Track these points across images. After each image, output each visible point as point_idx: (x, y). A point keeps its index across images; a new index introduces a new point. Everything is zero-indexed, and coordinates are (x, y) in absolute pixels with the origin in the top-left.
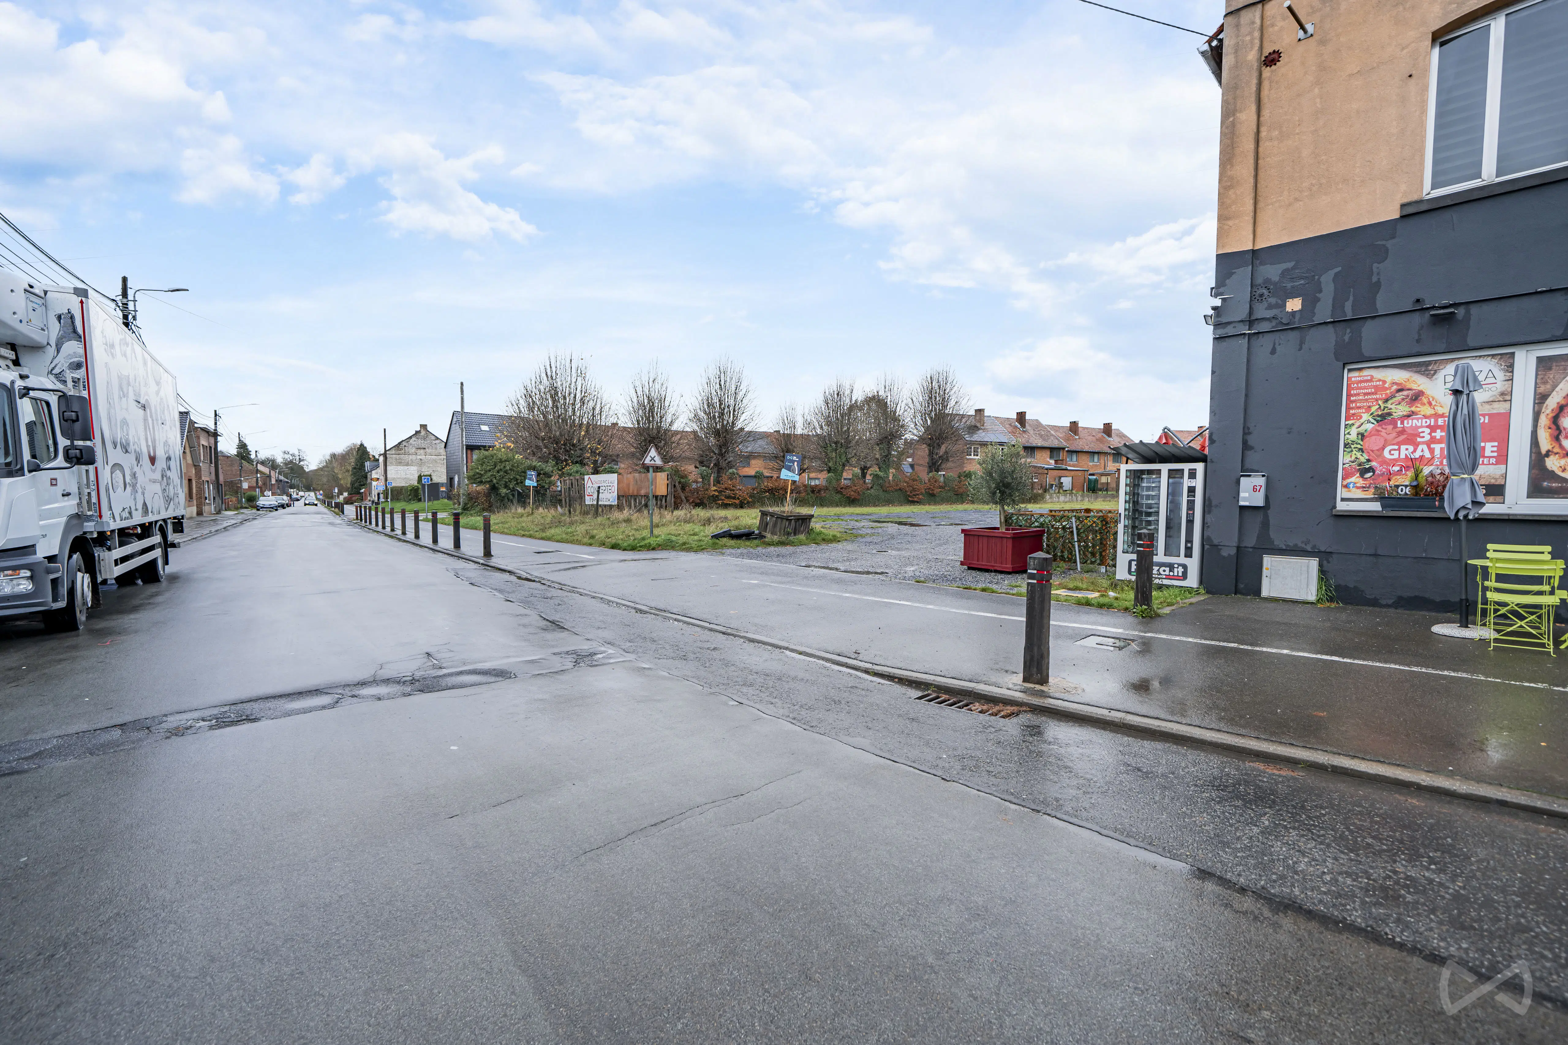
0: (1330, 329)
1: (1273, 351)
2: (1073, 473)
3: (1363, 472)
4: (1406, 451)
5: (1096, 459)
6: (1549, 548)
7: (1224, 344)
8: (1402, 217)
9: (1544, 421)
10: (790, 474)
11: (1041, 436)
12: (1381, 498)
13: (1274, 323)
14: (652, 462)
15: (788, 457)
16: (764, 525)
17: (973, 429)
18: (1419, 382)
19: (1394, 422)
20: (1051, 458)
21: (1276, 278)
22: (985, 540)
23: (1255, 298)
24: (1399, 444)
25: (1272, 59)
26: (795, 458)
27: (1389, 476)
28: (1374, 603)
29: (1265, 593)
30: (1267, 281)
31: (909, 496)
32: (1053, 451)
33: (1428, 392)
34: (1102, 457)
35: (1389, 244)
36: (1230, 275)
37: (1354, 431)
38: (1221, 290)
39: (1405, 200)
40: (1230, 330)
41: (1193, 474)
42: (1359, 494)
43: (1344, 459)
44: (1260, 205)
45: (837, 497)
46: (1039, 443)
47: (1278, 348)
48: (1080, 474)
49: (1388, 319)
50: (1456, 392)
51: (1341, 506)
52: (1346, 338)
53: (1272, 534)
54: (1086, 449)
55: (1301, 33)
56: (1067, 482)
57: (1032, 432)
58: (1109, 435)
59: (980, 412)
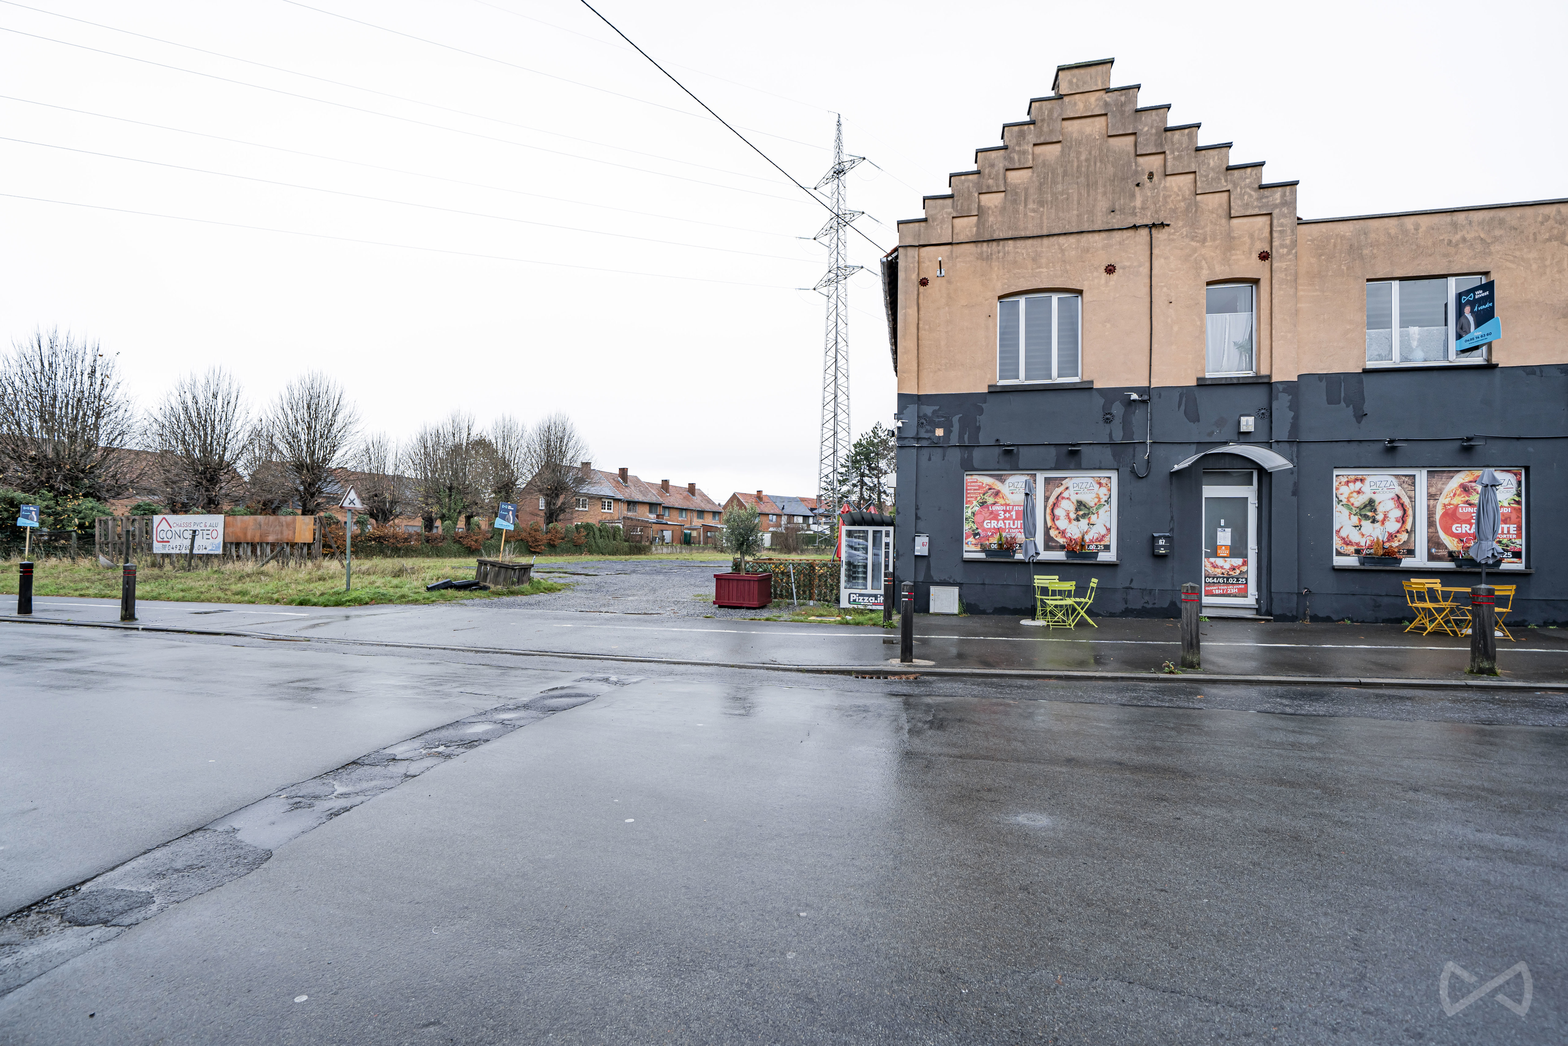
0: (958, 449)
1: (930, 459)
2: (672, 527)
3: (975, 535)
4: (994, 524)
5: (684, 515)
6: (1057, 577)
7: (904, 451)
8: (989, 392)
9: (1048, 511)
10: (505, 523)
11: (641, 492)
12: (984, 550)
13: (930, 441)
14: (352, 505)
15: (503, 506)
16: (482, 575)
17: (580, 481)
18: (998, 485)
19: (988, 507)
20: (650, 512)
21: (929, 414)
22: (735, 583)
23: (920, 425)
24: (991, 519)
25: (924, 282)
26: (510, 507)
27: (987, 538)
28: (983, 612)
29: (931, 611)
30: (925, 415)
31: (531, 546)
32: (652, 506)
33: (1002, 491)
34: (689, 514)
35: (984, 406)
36: (906, 408)
37: (970, 511)
38: (901, 416)
39: (990, 384)
40: (906, 443)
41: (887, 535)
42: (973, 548)
43: (966, 527)
44: (921, 368)
45: (456, 547)
46: (641, 498)
47: (932, 458)
48: (677, 528)
49: (984, 448)
50: (1027, 494)
51: (966, 556)
52: (966, 456)
53: (932, 573)
54: (677, 506)
55: (939, 272)
56: (668, 535)
57: (633, 488)
58: (693, 494)
59: (587, 465)
